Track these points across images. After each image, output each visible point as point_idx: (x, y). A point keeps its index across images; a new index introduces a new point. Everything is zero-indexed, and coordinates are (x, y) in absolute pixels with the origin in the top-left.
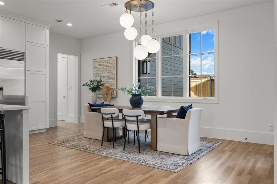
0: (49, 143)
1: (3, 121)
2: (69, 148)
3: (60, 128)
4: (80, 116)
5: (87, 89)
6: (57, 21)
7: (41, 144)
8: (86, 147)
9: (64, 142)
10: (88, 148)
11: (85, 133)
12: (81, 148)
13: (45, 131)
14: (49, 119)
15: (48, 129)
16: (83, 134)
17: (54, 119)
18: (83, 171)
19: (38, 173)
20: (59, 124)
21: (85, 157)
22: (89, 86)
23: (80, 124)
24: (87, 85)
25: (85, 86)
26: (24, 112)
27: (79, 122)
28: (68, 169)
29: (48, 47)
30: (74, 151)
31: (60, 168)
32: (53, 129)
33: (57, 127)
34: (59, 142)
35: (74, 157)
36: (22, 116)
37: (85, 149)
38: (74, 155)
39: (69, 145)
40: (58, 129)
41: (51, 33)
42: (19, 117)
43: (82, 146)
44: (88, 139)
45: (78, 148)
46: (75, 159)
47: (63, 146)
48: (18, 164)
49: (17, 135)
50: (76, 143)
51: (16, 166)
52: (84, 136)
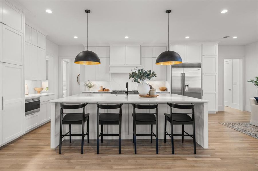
0: (219, 123)
1: (193, 109)
2: (237, 130)
3: (226, 112)
4: (245, 105)
5: (253, 84)
6: (225, 37)
7: (213, 123)
8: (253, 133)
9: (231, 125)
10: (255, 134)
11: (251, 121)
12: (248, 133)
13: (215, 113)
14: (219, 105)
15: (217, 112)
16: (249, 122)
17: (221, 105)
18: (252, 153)
19: (213, 143)
20: (226, 109)
21: (252, 142)
22: (254, 82)
23: (245, 112)
24: (252, 81)
25: (250, 82)
26: (204, 104)
27: (244, 110)
28: (238, 147)
29: (217, 57)
30: (241, 134)
31: (230, 145)
32: (221, 112)
33: (224, 111)
34: (227, 124)
35: (242, 139)
36: (203, 106)
37: (252, 135)
38: (241, 137)
39: (237, 128)
40: (225, 113)
41: (220, 46)
42: (202, 106)
43: (249, 132)
44: (255, 127)
45: (245, 132)
46: (242, 140)
47: (231, 127)
48: (201, 134)
49: (201, 117)
50: (242, 128)
51: (200, 135)
52: (250, 123)
